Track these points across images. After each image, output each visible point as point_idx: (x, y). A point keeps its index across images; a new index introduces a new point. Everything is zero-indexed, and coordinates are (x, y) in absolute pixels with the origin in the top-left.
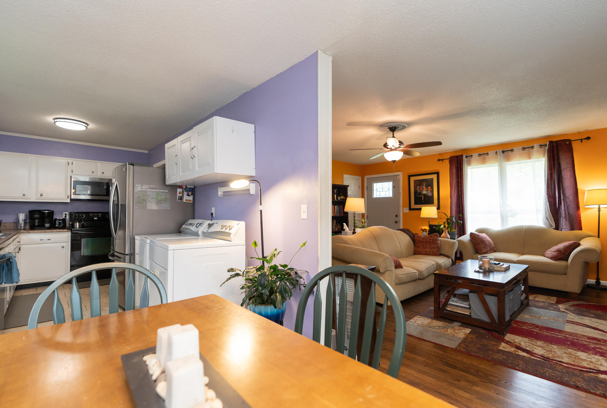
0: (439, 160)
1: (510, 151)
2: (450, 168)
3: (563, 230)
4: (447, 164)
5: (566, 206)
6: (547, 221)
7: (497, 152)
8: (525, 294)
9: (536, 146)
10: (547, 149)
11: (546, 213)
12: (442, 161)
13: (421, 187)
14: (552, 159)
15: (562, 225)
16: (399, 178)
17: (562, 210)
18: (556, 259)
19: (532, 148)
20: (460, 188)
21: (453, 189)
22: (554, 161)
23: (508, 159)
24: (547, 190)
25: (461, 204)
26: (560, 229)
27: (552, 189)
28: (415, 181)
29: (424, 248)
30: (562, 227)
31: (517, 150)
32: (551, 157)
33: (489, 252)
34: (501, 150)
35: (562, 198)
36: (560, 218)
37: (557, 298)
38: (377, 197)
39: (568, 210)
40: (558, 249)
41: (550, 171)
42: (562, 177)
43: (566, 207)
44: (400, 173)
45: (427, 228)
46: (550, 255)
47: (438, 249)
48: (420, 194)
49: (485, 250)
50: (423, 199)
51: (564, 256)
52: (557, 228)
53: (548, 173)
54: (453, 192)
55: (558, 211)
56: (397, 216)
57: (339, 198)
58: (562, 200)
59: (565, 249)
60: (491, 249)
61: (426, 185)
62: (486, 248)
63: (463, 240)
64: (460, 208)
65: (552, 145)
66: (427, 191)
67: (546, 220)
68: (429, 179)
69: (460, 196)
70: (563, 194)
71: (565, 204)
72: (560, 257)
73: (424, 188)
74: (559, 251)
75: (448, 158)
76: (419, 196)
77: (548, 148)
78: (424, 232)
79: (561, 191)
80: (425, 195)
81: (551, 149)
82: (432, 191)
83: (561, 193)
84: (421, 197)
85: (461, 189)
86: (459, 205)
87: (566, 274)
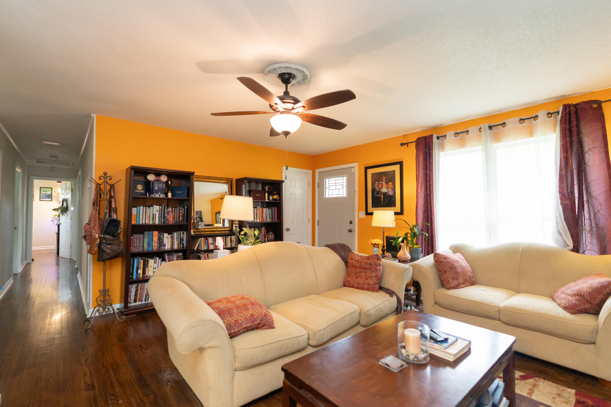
0: (402, 144)
1: (501, 126)
2: (416, 155)
3: (587, 252)
4: (412, 149)
5: (592, 212)
6: (559, 237)
7: (480, 128)
8: (508, 399)
9: (542, 114)
10: (560, 119)
11: (557, 223)
12: (406, 145)
13: (380, 182)
14: (567, 133)
15: (586, 244)
16: (354, 171)
17: (584, 219)
18: (574, 311)
19: (536, 118)
20: (428, 184)
21: (420, 185)
22: (571, 136)
23: (497, 138)
24: (559, 186)
25: (429, 206)
26: (581, 251)
27: (567, 183)
28: (373, 175)
29: (357, 278)
30: (586, 248)
31: (512, 123)
32: (565, 130)
33: (462, 286)
34: (487, 125)
35: (585, 199)
36: (581, 232)
37: (576, 394)
38: (330, 196)
39: (595, 219)
40: (578, 291)
41: (564, 153)
42: (585, 163)
43: (592, 215)
44: (355, 163)
45: (379, 241)
46: (564, 302)
47: (378, 280)
48: (379, 192)
49: (455, 283)
50: (382, 200)
51: (590, 306)
52: (576, 249)
53: (560, 158)
54: (419, 190)
55: (577, 220)
56: (351, 223)
57: (271, 198)
58: (585, 202)
59: (593, 292)
60: (466, 280)
61: (386, 180)
62: (457, 279)
63: (422, 264)
64: (428, 213)
65: (568, 110)
66: (387, 188)
67: (557, 234)
68: (391, 171)
69: (428, 195)
70: (587, 192)
71: (591, 209)
72: (582, 307)
73: (384, 184)
74: (579, 295)
75: (415, 141)
76: (377, 196)
77: (561, 117)
78: (375, 247)
79: (584, 187)
80: (385, 194)
81: (566, 117)
82: (394, 189)
83: (584, 191)
84: (380, 197)
85: (430, 184)
86: (427, 207)
87: (594, 343)
